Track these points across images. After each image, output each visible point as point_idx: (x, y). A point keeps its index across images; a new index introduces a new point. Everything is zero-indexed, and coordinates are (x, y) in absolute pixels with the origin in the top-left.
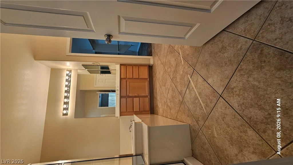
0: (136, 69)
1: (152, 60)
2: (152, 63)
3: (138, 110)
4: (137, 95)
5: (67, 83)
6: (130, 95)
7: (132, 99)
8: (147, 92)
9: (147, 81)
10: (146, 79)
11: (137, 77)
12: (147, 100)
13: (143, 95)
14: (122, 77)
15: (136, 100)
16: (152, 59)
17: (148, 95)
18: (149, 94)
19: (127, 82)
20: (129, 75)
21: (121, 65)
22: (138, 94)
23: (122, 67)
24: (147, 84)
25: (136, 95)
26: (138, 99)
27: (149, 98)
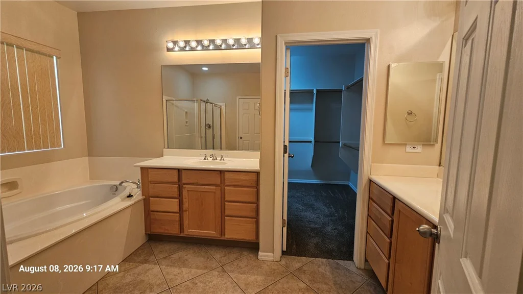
0: (248, 209)
1: (270, 257)
2: (262, 255)
3: (152, 208)
4: (184, 209)
5: (231, 42)
6: (185, 193)
7: (176, 195)
8: (191, 231)
9: (219, 236)
10: (222, 233)
11: (227, 212)
12: (174, 230)
13: (186, 222)
14: (227, 175)
15: (173, 205)
16: (272, 259)
17: (186, 232)
18: (187, 235)
19: (214, 187)
20: (231, 193)
21: (257, 173)
22: (186, 211)
23: (254, 177)
24: (211, 233)
25: (186, 206)
26: (176, 209)
27: (178, 234)
